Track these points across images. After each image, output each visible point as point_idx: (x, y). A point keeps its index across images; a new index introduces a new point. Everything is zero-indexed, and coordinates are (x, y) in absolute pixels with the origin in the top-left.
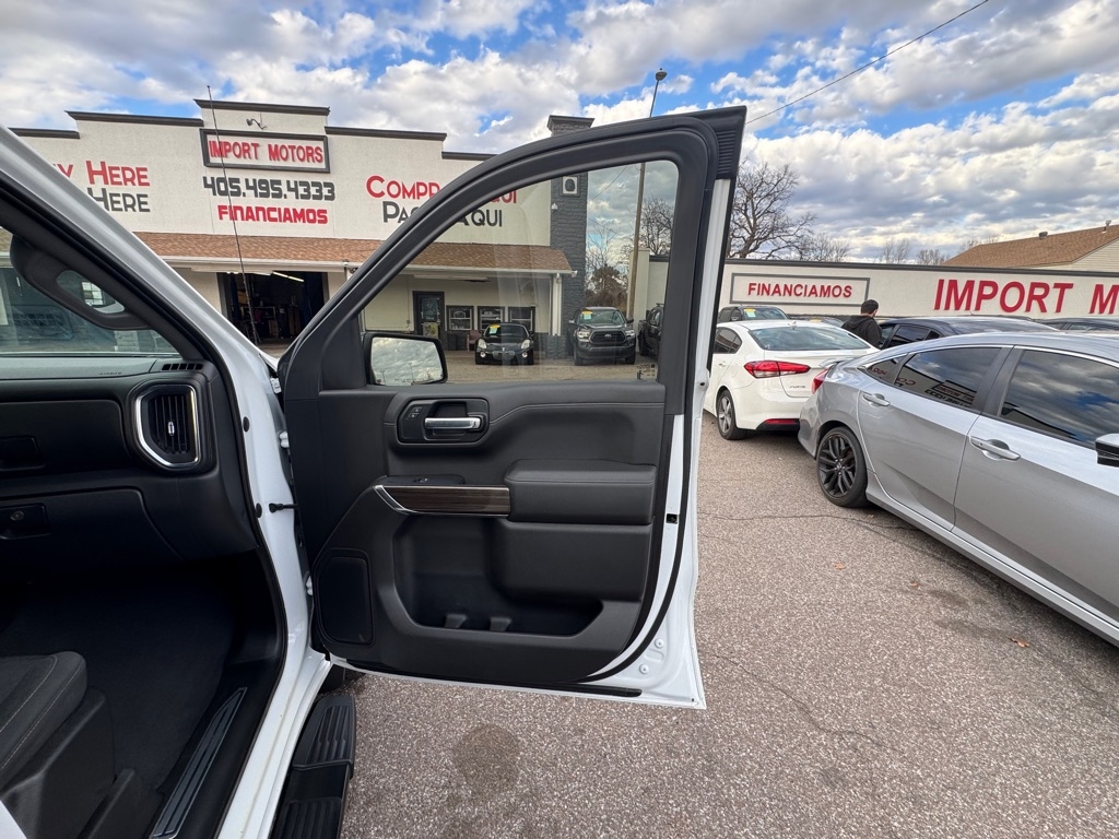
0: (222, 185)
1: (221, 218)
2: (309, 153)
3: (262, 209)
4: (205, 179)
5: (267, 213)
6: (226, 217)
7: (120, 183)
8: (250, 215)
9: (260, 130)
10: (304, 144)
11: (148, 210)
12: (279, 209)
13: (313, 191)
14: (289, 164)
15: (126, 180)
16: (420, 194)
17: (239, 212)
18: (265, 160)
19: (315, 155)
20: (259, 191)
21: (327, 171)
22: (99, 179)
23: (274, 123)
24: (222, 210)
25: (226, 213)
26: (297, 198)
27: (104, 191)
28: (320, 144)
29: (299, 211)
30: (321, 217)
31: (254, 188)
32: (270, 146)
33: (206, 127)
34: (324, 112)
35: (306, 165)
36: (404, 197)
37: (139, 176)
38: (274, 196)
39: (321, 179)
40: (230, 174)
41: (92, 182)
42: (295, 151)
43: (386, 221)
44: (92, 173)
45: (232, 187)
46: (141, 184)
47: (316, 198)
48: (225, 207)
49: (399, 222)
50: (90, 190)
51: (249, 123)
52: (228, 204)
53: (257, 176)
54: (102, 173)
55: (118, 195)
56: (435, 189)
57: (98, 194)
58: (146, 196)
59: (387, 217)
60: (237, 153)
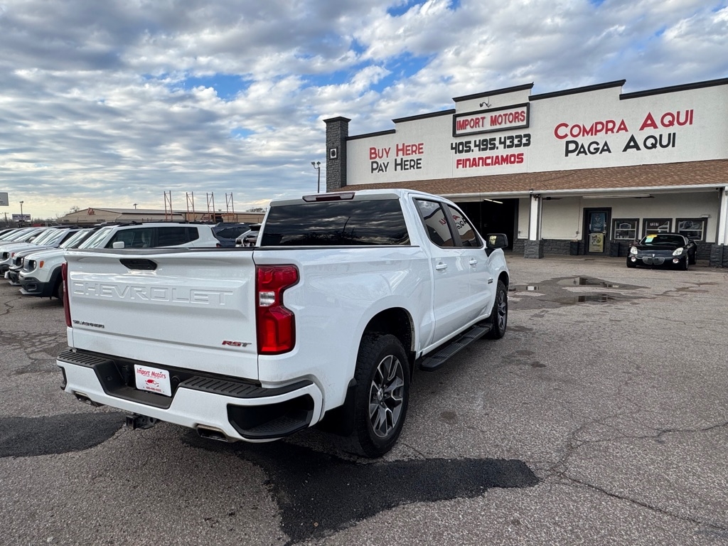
0: (461, 147)
1: (457, 167)
2: (516, 117)
3: (482, 158)
4: (452, 144)
5: (484, 161)
6: (460, 166)
7: (409, 154)
8: (474, 163)
9: (487, 108)
10: (513, 111)
11: (420, 168)
12: (493, 157)
13: (516, 141)
14: (503, 126)
15: (413, 152)
16: (597, 131)
17: (468, 162)
18: (488, 127)
19: (520, 117)
20: (482, 147)
21: (527, 126)
22: (401, 153)
23: (496, 101)
24: (458, 162)
25: (461, 164)
26: (505, 148)
27: (402, 159)
28: (525, 109)
29: (505, 157)
30: (520, 159)
31: (479, 146)
32: (492, 117)
33: (457, 113)
34: (530, 86)
35: (513, 124)
36: (583, 135)
37: (419, 148)
38: (491, 149)
39: (522, 132)
40: (464, 140)
41: (397, 156)
42: (508, 117)
43: (567, 155)
44: (398, 150)
45: (466, 147)
46: (419, 153)
47: (517, 146)
48: (460, 160)
49: (578, 155)
50: (396, 160)
51: (481, 105)
52: (462, 159)
53: (482, 137)
54: (403, 150)
55: (408, 161)
56: (610, 126)
57: (399, 162)
58: (420, 159)
59: (568, 152)
60: (472, 125)
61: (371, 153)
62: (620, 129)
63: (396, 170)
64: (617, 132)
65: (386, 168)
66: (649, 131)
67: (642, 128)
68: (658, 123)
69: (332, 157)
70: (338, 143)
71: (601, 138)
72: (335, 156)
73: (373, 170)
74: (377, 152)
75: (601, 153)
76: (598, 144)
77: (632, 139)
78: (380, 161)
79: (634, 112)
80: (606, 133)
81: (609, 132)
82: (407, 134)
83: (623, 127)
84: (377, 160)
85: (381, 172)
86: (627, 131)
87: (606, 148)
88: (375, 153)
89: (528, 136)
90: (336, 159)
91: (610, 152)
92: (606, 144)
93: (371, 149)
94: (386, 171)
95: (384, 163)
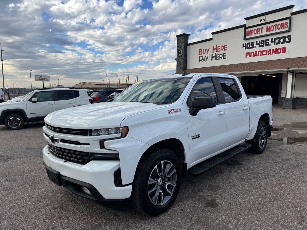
0: (248, 45)
1: (246, 57)
2: (282, 26)
3: (261, 51)
4: (243, 44)
5: (262, 53)
7: (219, 51)
8: (256, 54)
9: (265, 22)
10: (280, 22)
11: (225, 58)
12: (267, 50)
13: (282, 40)
14: (274, 32)
15: (221, 49)
17: (252, 54)
18: (265, 32)
19: (285, 26)
20: (261, 45)
21: (289, 31)
22: (215, 51)
23: (269, 18)
24: (247, 54)
25: (248, 55)
26: (275, 44)
27: (215, 54)
28: (288, 21)
29: (274, 50)
30: (284, 50)
31: (259, 44)
32: (267, 27)
33: (247, 26)
34: (292, 7)
35: (281, 30)
37: (225, 48)
38: (266, 46)
39: (285, 35)
40: (250, 41)
41: (213, 52)
44: (213, 49)
45: (251, 45)
46: (225, 50)
47: (282, 43)
48: (248, 53)
50: (212, 54)
51: (261, 21)
53: (261, 39)
54: (216, 49)
55: (218, 55)
57: (214, 55)
58: (225, 54)
60: (255, 33)
61: (199, 52)
63: (212, 60)
65: (207, 59)
69: (179, 55)
70: (183, 48)
72: (181, 55)
73: (200, 60)
74: (202, 51)
82: (219, 41)
84: (203, 55)
85: (204, 61)
88: (201, 52)
89: (290, 37)
93: (199, 49)
94: (207, 61)
95: (206, 57)
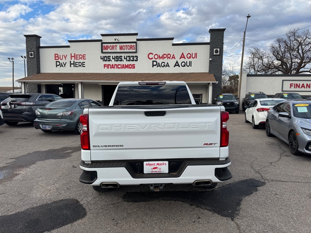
0: (106, 58)
1: (104, 68)
2: (131, 47)
3: (116, 65)
4: (101, 56)
5: (117, 66)
6: (106, 68)
7: (78, 59)
8: (113, 67)
9: (118, 41)
10: (130, 44)
11: (85, 67)
12: (121, 65)
13: (131, 59)
14: (125, 51)
15: (80, 58)
16: (164, 58)
17: (109, 66)
18: (118, 50)
19: (133, 48)
20: (116, 59)
21: (136, 52)
22: (73, 58)
23: (122, 39)
25: (106, 66)
26: (127, 61)
27: (74, 61)
28: (135, 44)
29: (127, 65)
30: (133, 66)
31: (114, 59)
32: (120, 46)
33: (103, 42)
34: (136, 34)
35: (130, 51)
36: (159, 59)
37: (83, 57)
38: (120, 61)
39: (134, 55)
40: (107, 55)
41: (71, 59)
42: (127, 47)
43: (153, 67)
44: (71, 57)
45: (108, 59)
46: (84, 59)
47: (132, 61)
48: (106, 65)
49: (157, 67)
50: (70, 61)
51: (115, 40)
52: (107, 64)
53: (116, 55)
54: (74, 56)
55: (77, 62)
56: (169, 56)
57: (72, 63)
58: (85, 62)
59: (153, 66)
60: (111, 48)
61: (55, 57)
62: (172, 58)
63: (71, 67)
64: (172, 59)
65: (65, 65)
66: (183, 60)
67: (180, 58)
68: (186, 57)
69: (30, 56)
70: (34, 49)
71: (166, 60)
72: (33, 56)
73: (57, 66)
74: (59, 56)
75: (166, 67)
76: (165, 63)
77: (177, 62)
78: (61, 61)
79: (177, 52)
80: (168, 59)
81: (169, 59)
82: (76, 49)
83: (174, 57)
84: (59, 60)
85: (62, 67)
86: (175, 59)
87: (168, 65)
88: (58, 57)
89: (137, 57)
90: (33, 58)
91: (169, 67)
92: (168, 63)
93: (55, 54)
94: (65, 67)
95: (63, 63)
